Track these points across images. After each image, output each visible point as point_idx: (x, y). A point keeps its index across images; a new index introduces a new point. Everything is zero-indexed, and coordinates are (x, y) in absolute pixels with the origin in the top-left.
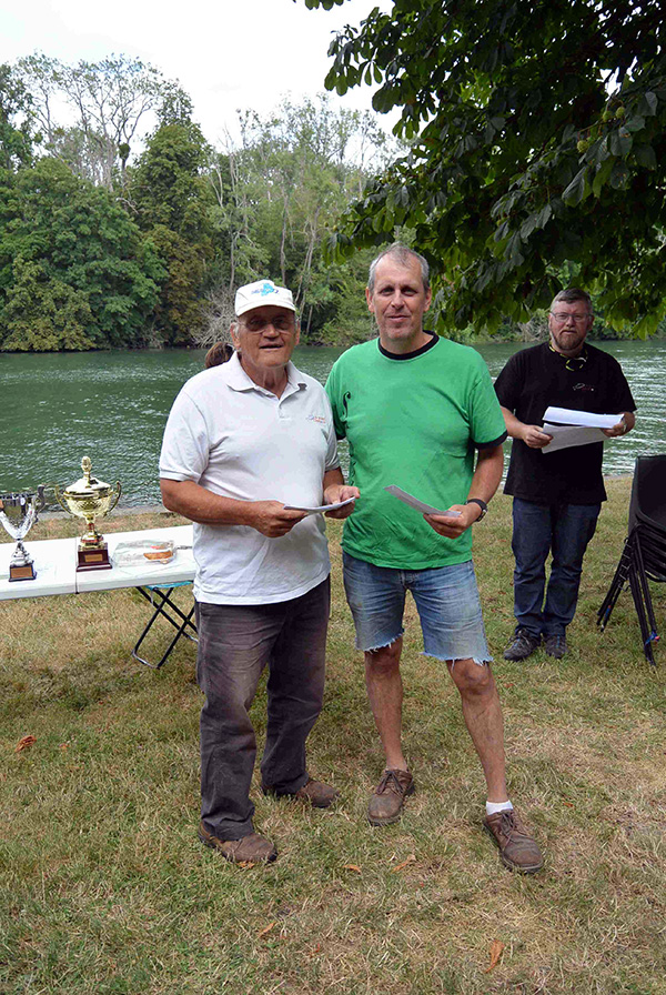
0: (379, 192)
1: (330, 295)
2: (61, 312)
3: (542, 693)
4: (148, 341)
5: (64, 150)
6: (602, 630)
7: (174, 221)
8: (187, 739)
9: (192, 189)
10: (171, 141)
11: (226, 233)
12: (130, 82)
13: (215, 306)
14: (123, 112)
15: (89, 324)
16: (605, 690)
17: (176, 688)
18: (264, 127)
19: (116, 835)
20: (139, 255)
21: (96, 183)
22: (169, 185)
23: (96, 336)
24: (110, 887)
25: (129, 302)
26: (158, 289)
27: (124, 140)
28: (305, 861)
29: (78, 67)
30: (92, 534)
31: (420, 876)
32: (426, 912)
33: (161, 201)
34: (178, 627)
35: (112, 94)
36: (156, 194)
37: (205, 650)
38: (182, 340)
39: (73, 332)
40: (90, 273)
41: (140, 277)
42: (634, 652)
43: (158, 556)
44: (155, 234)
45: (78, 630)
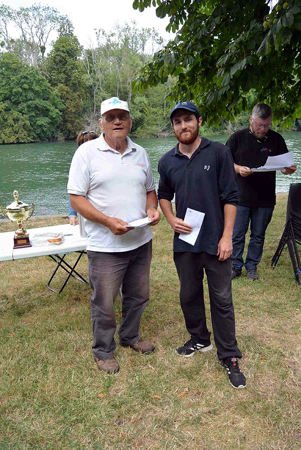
0: (160, 58)
1: (140, 114)
2: (16, 125)
3: (247, 301)
4: (57, 138)
5: (15, 49)
6: (274, 268)
7: (67, 82)
8: (73, 330)
9: (75, 67)
10: (64, 45)
11: (91, 87)
12: (44, 17)
13: (87, 121)
14: (42, 31)
15: (30, 130)
16: (277, 298)
17: (68, 303)
18: (107, 37)
19: (37, 382)
20: (51, 98)
21: (31, 65)
22: (64, 65)
23: (33, 136)
24: (33, 411)
25: (47, 120)
26: (61, 113)
27: (42, 44)
28: (132, 394)
29: (20, 10)
30: (21, 229)
31: (191, 400)
32: (195, 420)
33: (60, 73)
34: (69, 273)
35: (36, 22)
36: (58, 69)
37: (91, 274)
38: (73, 137)
39: (23, 134)
40: (29, 107)
41: (52, 108)
42: (290, 279)
43: (55, 241)
44: (59, 87)
45: (21, 275)
